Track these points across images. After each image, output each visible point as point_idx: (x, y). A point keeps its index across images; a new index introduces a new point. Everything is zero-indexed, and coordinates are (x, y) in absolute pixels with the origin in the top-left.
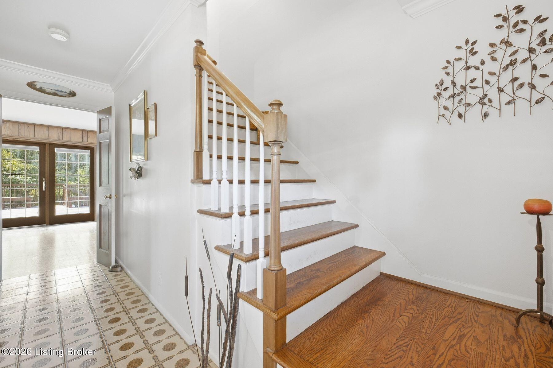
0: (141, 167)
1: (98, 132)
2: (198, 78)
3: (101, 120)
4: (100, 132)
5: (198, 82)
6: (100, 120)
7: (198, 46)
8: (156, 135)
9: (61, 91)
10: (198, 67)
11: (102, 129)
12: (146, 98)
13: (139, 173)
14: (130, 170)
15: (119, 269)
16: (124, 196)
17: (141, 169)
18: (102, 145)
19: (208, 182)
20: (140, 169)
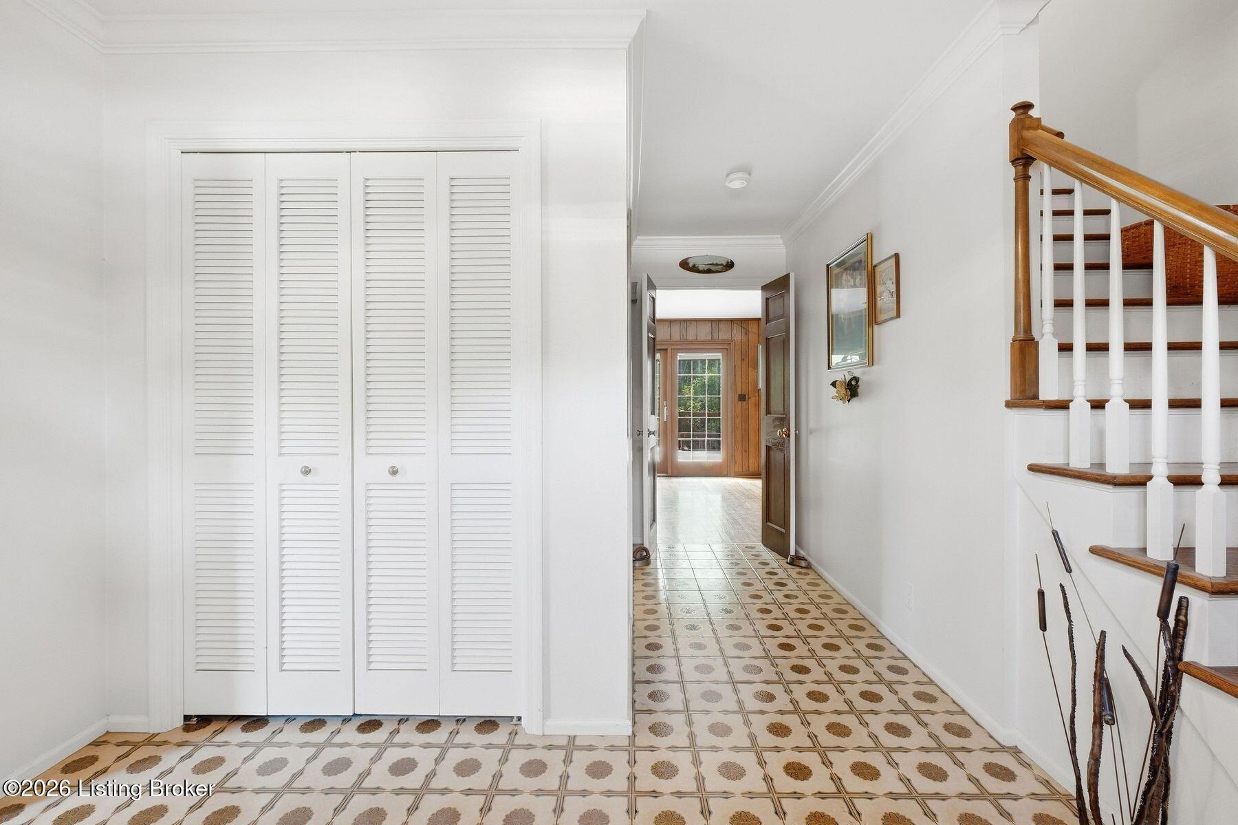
0: (856, 379)
1: (763, 321)
2: (1020, 183)
3: (770, 300)
4: (768, 321)
5: (1020, 192)
6: (767, 299)
7: (1022, 117)
8: (898, 315)
9: (717, 265)
10: (1020, 161)
11: (771, 315)
12: (870, 247)
13: (852, 389)
14: (834, 384)
15: (803, 564)
16: (811, 432)
17: (857, 382)
18: (772, 342)
19: (1063, 405)
20: (853, 383)
